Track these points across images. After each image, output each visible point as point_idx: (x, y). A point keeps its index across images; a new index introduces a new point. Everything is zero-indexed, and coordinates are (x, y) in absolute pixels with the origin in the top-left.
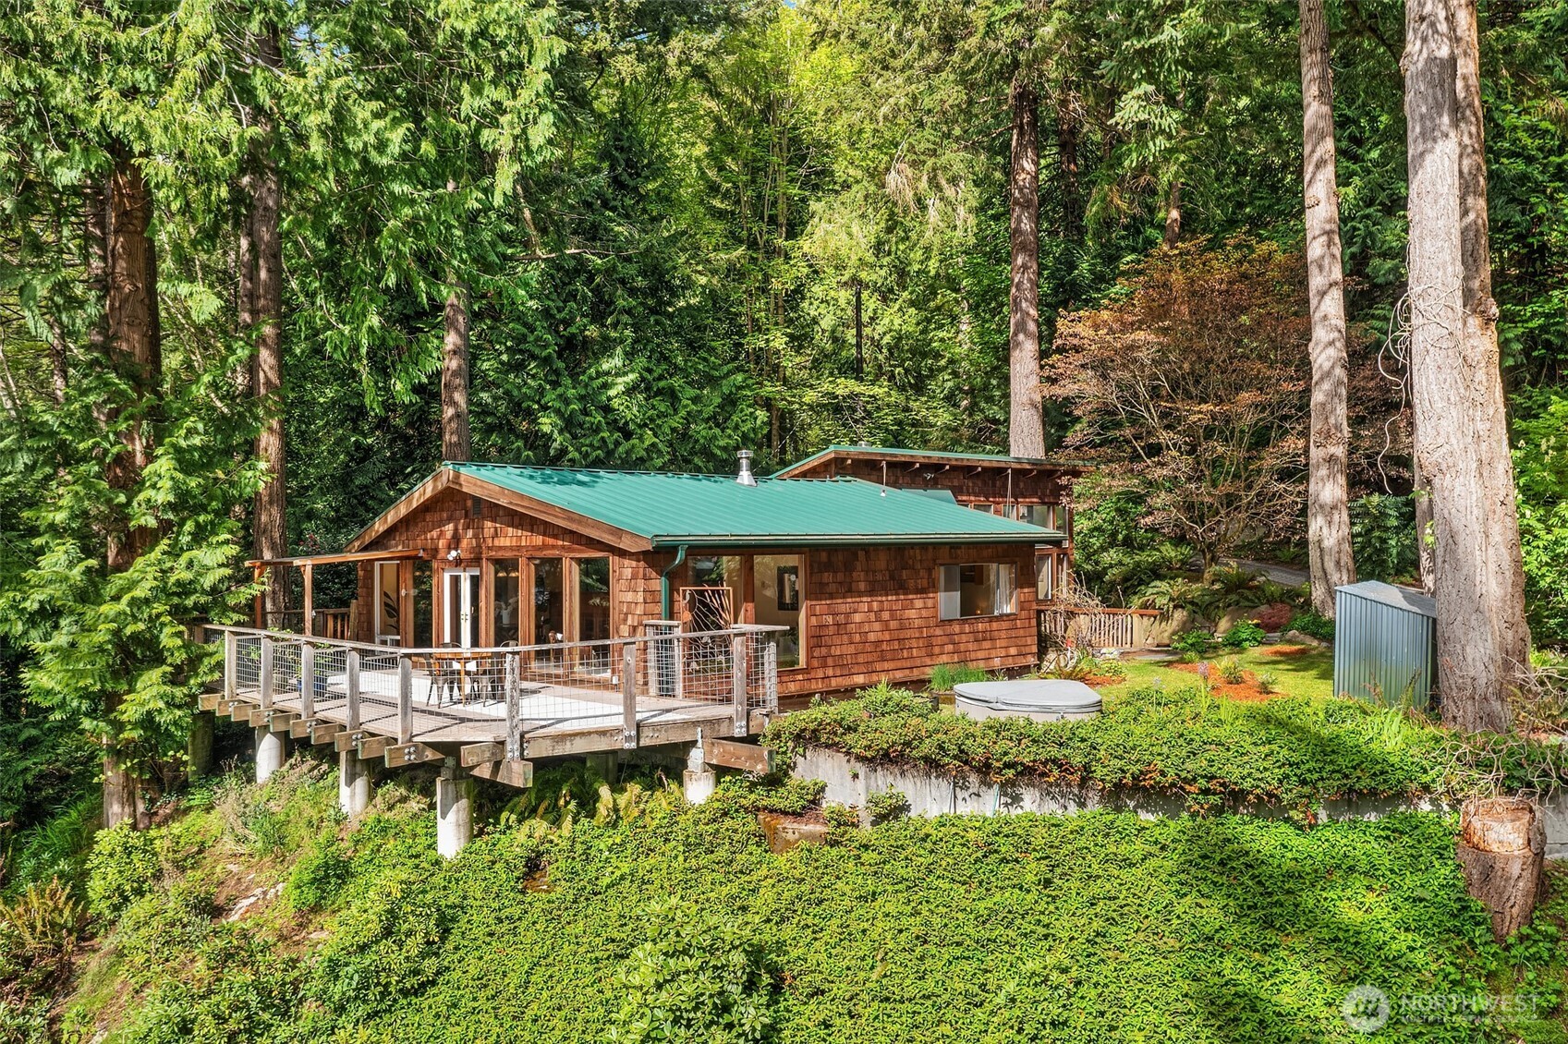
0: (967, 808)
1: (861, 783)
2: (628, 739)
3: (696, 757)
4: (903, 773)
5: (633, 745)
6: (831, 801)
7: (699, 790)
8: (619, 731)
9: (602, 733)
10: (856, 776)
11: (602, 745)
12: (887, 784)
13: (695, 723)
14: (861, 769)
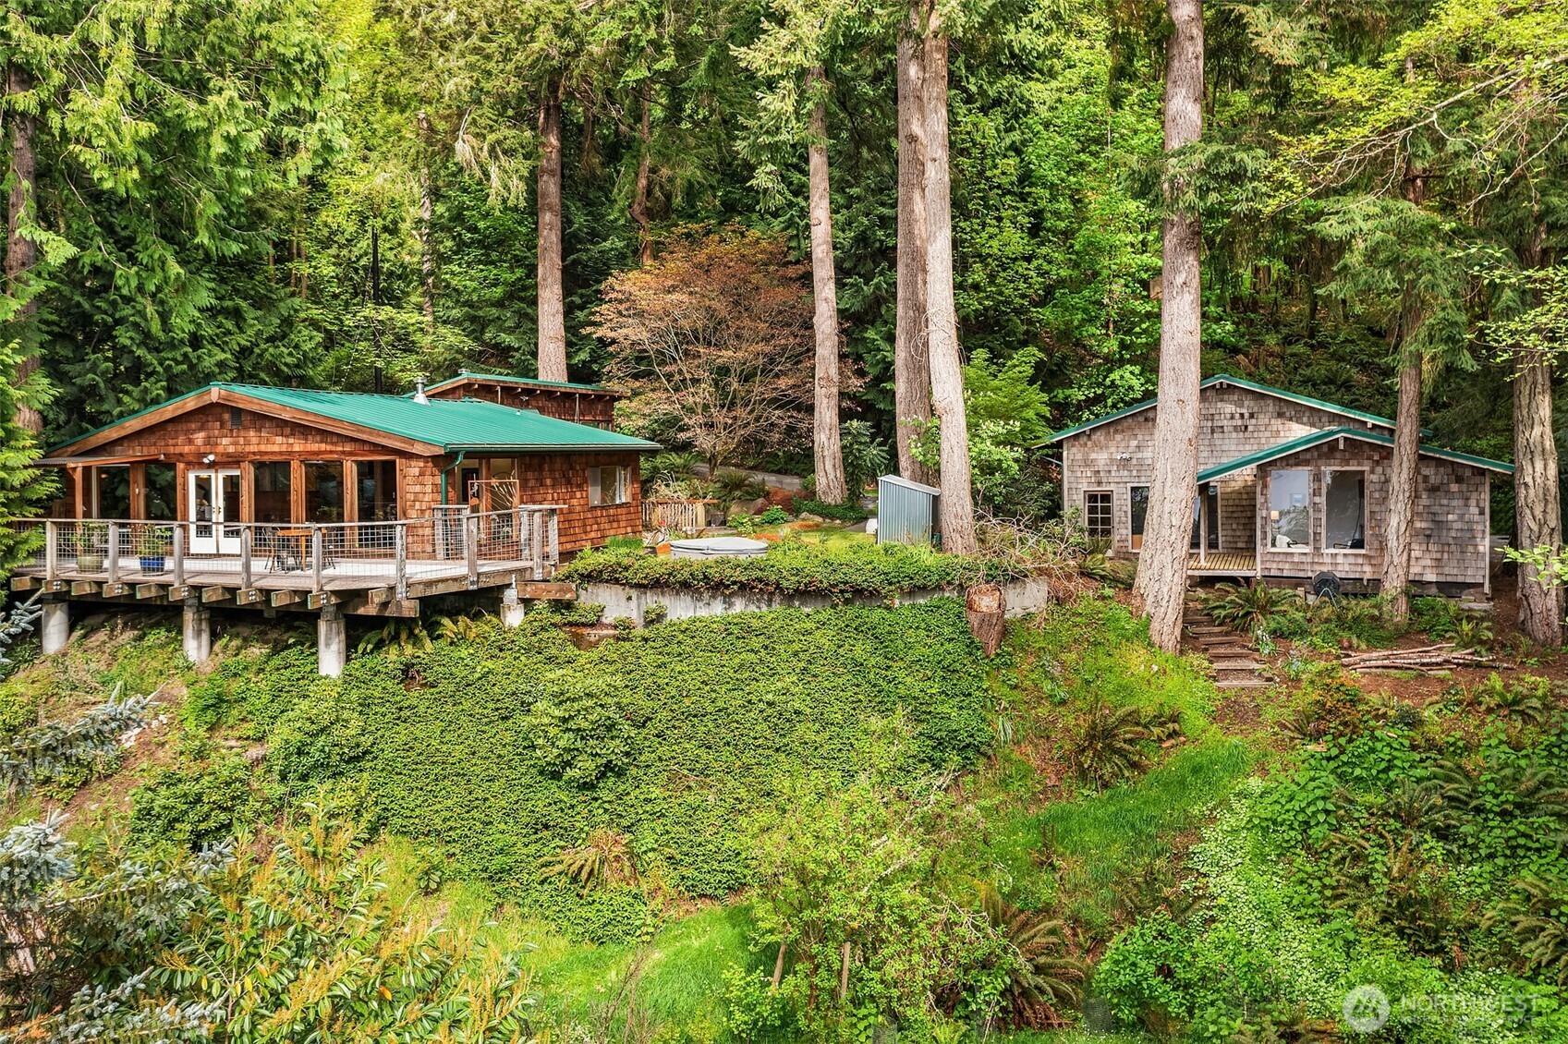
0: (703, 612)
1: (634, 603)
2: (472, 583)
3: (511, 595)
4: (663, 593)
5: (475, 587)
6: (609, 618)
7: (514, 617)
8: (465, 577)
9: (455, 579)
10: (630, 598)
11: (454, 588)
12: (651, 601)
13: (511, 572)
14: (634, 593)
